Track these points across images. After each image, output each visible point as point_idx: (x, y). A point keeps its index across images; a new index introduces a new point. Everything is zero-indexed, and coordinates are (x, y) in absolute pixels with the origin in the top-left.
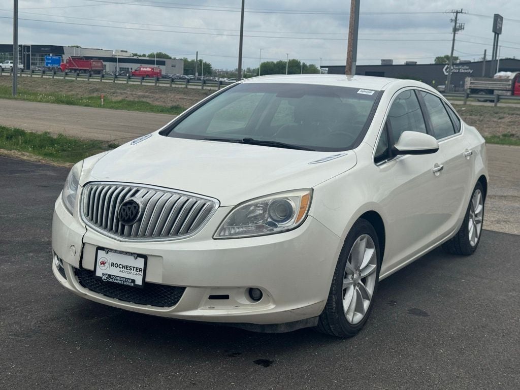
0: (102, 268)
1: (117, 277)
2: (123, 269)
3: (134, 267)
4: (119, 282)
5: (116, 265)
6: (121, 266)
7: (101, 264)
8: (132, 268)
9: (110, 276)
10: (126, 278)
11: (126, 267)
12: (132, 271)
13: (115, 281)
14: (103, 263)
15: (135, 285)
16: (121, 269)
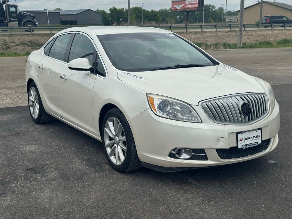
0: (241, 143)
1: (250, 144)
2: (252, 139)
3: (256, 136)
4: (251, 146)
5: (248, 138)
6: (250, 138)
7: (240, 141)
8: (256, 137)
9: (246, 145)
10: (254, 143)
11: (253, 137)
12: (256, 138)
13: (249, 147)
14: (241, 140)
15: (259, 144)
16: (251, 139)
